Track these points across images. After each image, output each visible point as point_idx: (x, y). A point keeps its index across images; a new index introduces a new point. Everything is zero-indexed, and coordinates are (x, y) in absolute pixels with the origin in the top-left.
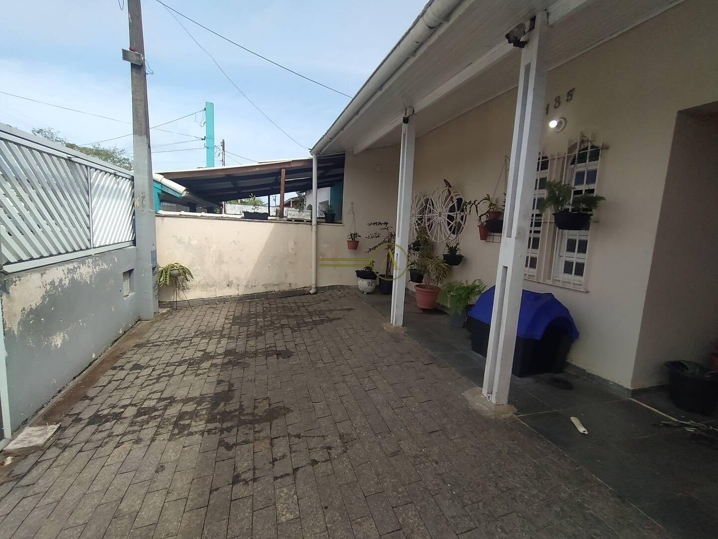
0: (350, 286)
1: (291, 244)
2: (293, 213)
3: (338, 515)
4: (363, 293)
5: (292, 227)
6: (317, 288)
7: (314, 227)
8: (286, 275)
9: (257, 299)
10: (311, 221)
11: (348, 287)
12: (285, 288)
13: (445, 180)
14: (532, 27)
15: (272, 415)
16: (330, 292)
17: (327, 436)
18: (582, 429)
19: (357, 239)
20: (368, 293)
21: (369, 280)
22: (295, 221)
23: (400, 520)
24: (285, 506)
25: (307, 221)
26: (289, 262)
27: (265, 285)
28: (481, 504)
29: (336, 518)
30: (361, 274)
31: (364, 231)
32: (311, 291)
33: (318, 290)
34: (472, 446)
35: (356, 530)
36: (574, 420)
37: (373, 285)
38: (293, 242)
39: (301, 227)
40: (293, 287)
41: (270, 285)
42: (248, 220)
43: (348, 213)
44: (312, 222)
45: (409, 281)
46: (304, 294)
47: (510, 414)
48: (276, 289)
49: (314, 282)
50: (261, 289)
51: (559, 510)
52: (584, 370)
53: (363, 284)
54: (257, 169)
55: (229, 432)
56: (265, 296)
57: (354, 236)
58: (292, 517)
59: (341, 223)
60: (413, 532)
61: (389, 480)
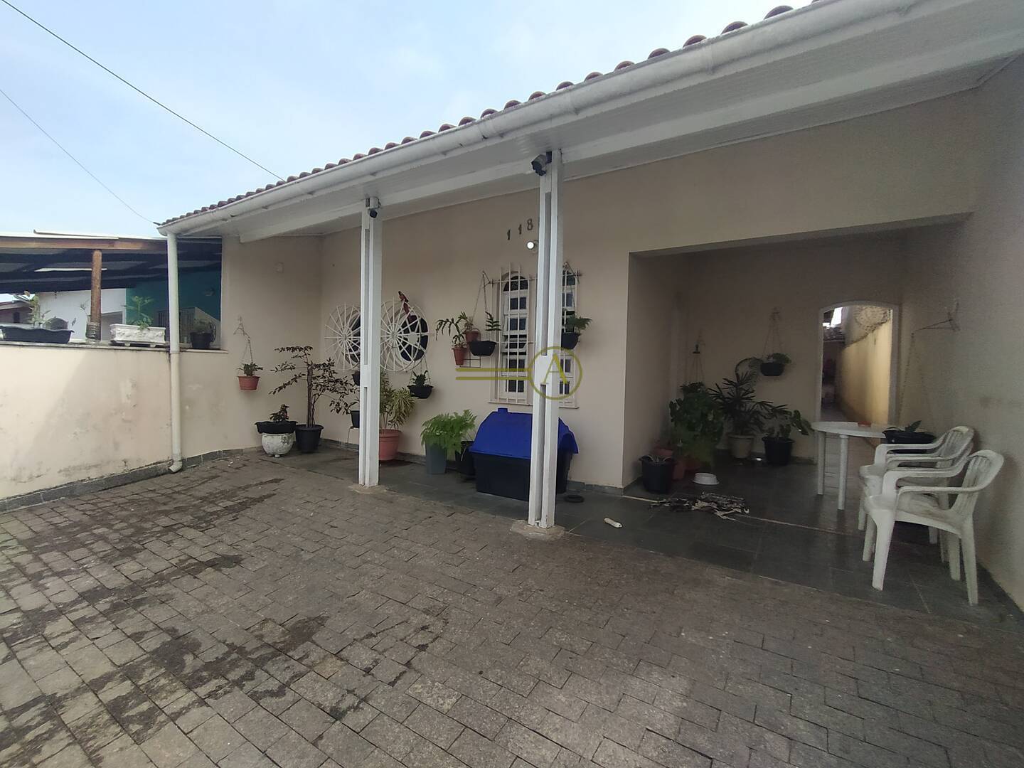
0: (242, 450)
1: (126, 388)
2: (128, 332)
3: (499, 671)
4: (274, 456)
5: (128, 356)
6: (183, 460)
7: (174, 357)
8: (116, 445)
9: (45, 500)
10: (166, 348)
11: (240, 452)
12: (118, 469)
13: (400, 293)
14: (550, 161)
15: (302, 632)
16: (209, 464)
17: (409, 619)
18: (618, 525)
19: (256, 373)
20: (281, 456)
21: (284, 435)
22: (132, 345)
23: (555, 643)
24: (435, 697)
25: (157, 346)
26: (123, 419)
27: (67, 471)
28: (600, 601)
29: (499, 674)
30: (264, 428)
31: (267, 361)
32: (171, 468)
33: (186, 463)
34: (557, 566)
35: (528, 671)
36: (607, 520)
37: (290, 441)
38: (130, 385)
39: (145, 356)
40: (134, 466)
41: (79, 468)
42: (18, 343)
43: (235, 333)
44: (169, 347)
45: (351, 428)
46: (158, 475)
47: (562, 533)
48: (94, 474)
49: (176, 451)
50: (55, 480)
51: (647, 579)
52: (584, 483)
53: (274, 442)
54: (33, 245)
55: (253, 679)
56: (69, 492)
57: (250, 369)
58: (454, 700)
59: (219, 349)
60: (571, 645)
61: (515, 622)
